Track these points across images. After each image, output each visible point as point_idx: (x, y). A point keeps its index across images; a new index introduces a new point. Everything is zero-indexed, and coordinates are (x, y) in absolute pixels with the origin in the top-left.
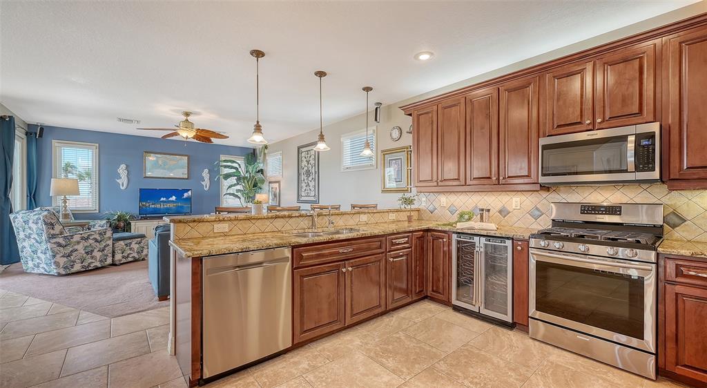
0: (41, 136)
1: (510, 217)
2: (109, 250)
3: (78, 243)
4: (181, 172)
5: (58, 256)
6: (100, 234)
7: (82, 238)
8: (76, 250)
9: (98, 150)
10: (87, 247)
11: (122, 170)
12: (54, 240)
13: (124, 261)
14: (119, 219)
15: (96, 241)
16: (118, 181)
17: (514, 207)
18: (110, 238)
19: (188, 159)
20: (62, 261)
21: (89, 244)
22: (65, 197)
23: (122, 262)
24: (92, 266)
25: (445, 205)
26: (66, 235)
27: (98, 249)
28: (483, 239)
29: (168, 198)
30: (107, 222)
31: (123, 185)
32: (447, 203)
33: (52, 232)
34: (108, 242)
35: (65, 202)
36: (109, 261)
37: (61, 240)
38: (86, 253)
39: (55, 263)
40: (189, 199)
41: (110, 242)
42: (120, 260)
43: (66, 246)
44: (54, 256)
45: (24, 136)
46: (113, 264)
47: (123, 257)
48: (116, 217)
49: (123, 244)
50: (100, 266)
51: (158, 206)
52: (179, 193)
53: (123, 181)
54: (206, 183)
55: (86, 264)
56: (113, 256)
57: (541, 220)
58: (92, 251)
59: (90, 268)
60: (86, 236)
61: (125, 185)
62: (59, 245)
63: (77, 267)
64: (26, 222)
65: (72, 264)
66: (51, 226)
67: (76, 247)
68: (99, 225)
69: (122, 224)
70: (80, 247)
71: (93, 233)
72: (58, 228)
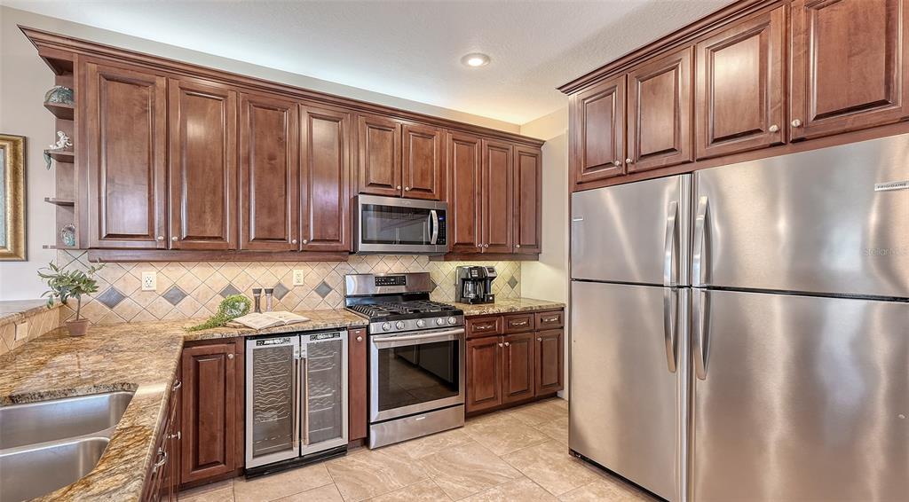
1: (289, 297)
17: (295, 284)
25: (155, 288)
28: (306, 339)
32: (159, 283)
57: (329, 298)
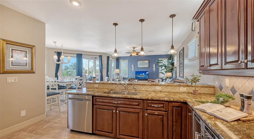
4: (147, 66)
9: (128, 61)
11: (133, 66)
19: (149, 61)
29: (142, 74)
32: (229, 84)
40: (148, 74)
51: (140, 76)
52: (145, 72)
53: (133, 69)
54: (154, 69)
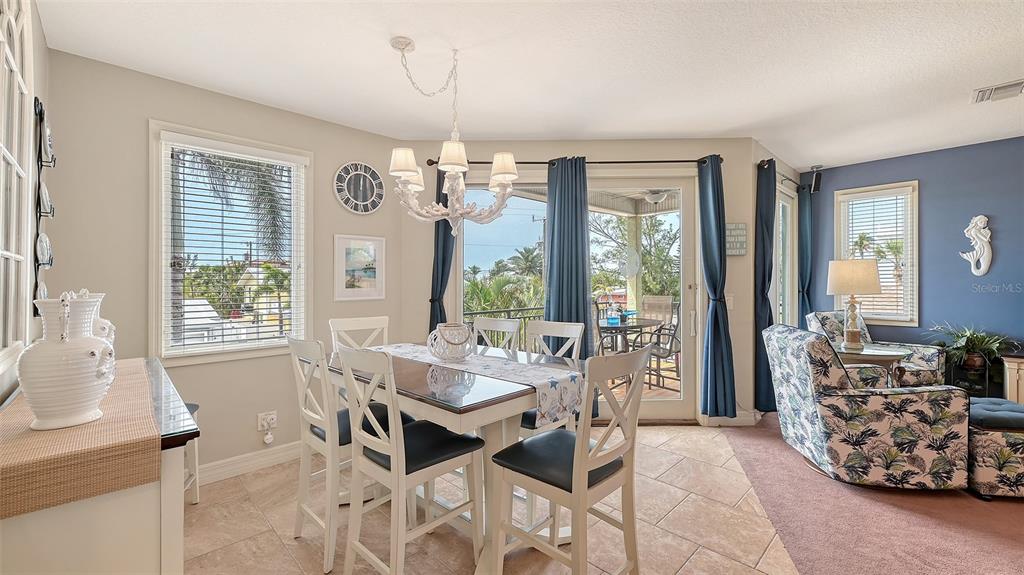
0: (817, 188)
2: (958, 449)
3: (879, 416)
5: (836, 437)
6: (933, 402)
7: (889, 407)
8: (874, 434)
9: (916, 193)
10: (897, 430)
11: (976, 229)
12: (829, 401)
13: (1003, 491)
14: (972, 346)
15: (923, 418)
16: (965, 256)
18: (960, 418)
20: (846, 450)
21: (903, 425)
22: (852, 298)
23: (999, 493)
24: (912, 481)
26: (852, 392)
27: (927, 442)
30: (940, 352)
31: (978, 264)
33: (825, 381)
34: (955, 428)
35: (853, 307)
36: (959, 479)
37: (841, 403)
38: (899, 445)
39: (830, 450)
41: (962, 429)
42: (992, 487)
43: (851, 418)
44: (828, 436)
45: (795, 194)
46: (972, 490)
47: (1003, 480)
48: (962, 342)
49: (1003, 442)
50: (933, 486)
53: (978, 256)
55: (897, 473)
56: (971, 468)
58: (913, 444)
59: (907, 486)
60: (896, 401)
61: (984, 266)
62: (838, 413)
63: (876, 475)
64: (783, 350)
65: (865, 463)
66: (822, 367)
67: (874, 426)
68: (922, 358)
69: (978, 361)
70: (882, 427)
71: (914, 397)
72: (835, 376)
